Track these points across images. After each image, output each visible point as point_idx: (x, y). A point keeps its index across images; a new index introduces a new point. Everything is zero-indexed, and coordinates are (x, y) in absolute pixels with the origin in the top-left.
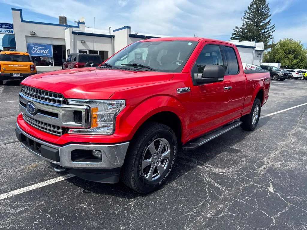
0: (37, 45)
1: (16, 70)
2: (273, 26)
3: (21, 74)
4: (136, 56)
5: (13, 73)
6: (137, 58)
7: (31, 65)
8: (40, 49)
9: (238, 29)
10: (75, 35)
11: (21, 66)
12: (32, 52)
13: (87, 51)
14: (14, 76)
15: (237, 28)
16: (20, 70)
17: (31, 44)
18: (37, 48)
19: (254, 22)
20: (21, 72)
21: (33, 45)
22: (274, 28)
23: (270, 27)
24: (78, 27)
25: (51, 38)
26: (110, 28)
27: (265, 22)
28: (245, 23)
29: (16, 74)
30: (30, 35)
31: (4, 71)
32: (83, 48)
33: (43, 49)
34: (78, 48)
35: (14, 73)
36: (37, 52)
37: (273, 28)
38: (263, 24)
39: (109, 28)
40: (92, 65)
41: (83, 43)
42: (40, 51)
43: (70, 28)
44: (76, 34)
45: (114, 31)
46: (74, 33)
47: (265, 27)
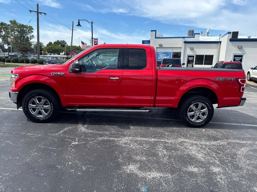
0: (162, 53)
4: (235, 58)
6: (236, 60)
8: (164, 56)
10: (187, 44)
12: (159, 58)
13: (194, 56)
17: (159, 52)
18: (162, 55)
21: (160, 53)
24: (194, 37)
25: (172, 47)
30: (159, 47)
32: (191, 53)
33: (166, 56)
34: (187, 54)
36: (162, 58)
41: (192, 49)
42: (164, 57)
45: (222, 37)
46: (186, 42)
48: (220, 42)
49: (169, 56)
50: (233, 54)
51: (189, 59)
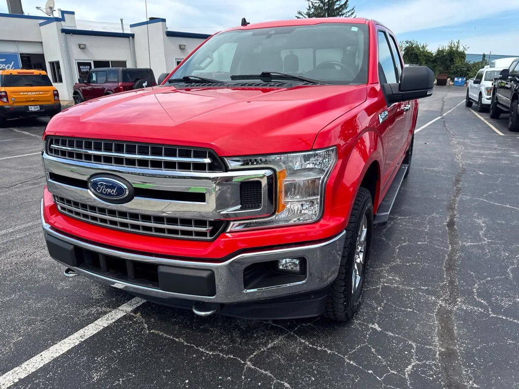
1: (33, 101)
2: (353, 9)
3: (41, 107)
5: (28, 106)
7: (54, 91)
9: (302, 15)
10: (68, 35)
11: (39, 94)
13: (90, 63)
14: (30, 110)
15: (300, 13)
16: (37, 101)
19: (325, 4)
20: (41, 103)
22: (353, 12)
23: (349, 12)
24: (63, 19)
25: (16, 41)
26: (122, 20)
27: (341, 4)
28: (311, 6)
29: (33, 107)
31: (13, 103)
32: (84, 58)
34: (74, 58)
35: (31, 106)
37: (352, 14)
38: (338, 6)
39: (120, 21)
40: (145, 84)
43: (58, 22)
44: (70, 33)
45: (132, 26)
46: (65, 32)
47: (341, 11)
48: (133, 36)
49: (13, 63)
50: (176, 59)
51: (82, 70)
